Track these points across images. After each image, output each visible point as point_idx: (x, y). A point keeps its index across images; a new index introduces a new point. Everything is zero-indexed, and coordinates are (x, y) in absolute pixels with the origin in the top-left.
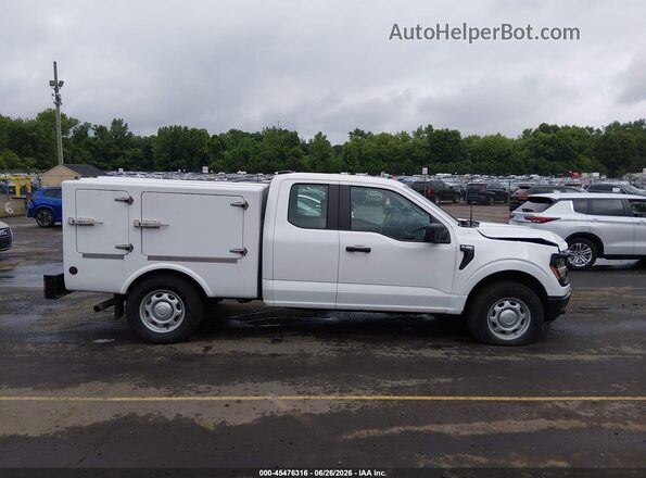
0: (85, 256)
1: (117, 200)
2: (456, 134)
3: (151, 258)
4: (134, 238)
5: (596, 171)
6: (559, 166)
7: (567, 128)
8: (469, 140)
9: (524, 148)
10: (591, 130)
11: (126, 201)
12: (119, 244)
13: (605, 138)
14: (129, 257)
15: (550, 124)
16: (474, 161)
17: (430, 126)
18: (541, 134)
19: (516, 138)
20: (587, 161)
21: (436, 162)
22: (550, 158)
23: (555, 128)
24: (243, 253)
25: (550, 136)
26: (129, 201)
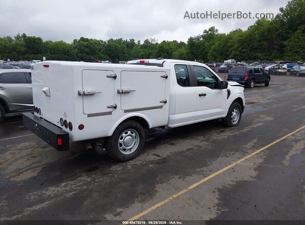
0: (89, 116)
1: (107, 77)
2: (39, 39)
3: (126, 111)
4: (117, 101)
5: (107, 60)
6: (92, 57)
7: (92, 40)
8: (47, 43)
9: (75, 49)
10: (102, 41)
11: (113, 77)
12: (109, 105)
13: (109, 46)
14: (115, 112)
15: (85, 38)
16: (52, 54)
17: (24, 34)
18: (82, 42)
19: (70, 43)
20: (103, 55)
21: (31, 54)
22: (88, 54)
23: (87, 40)
24: (166, 102)
25: (86, 43)
26: (115, 77)
